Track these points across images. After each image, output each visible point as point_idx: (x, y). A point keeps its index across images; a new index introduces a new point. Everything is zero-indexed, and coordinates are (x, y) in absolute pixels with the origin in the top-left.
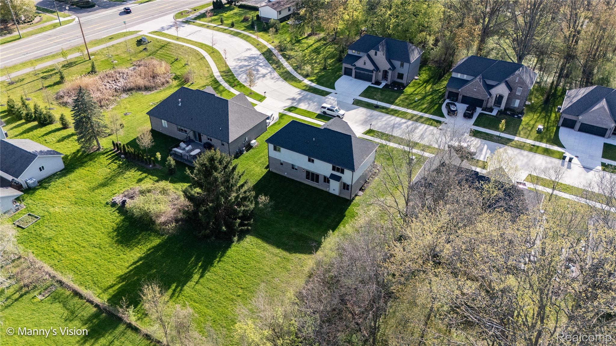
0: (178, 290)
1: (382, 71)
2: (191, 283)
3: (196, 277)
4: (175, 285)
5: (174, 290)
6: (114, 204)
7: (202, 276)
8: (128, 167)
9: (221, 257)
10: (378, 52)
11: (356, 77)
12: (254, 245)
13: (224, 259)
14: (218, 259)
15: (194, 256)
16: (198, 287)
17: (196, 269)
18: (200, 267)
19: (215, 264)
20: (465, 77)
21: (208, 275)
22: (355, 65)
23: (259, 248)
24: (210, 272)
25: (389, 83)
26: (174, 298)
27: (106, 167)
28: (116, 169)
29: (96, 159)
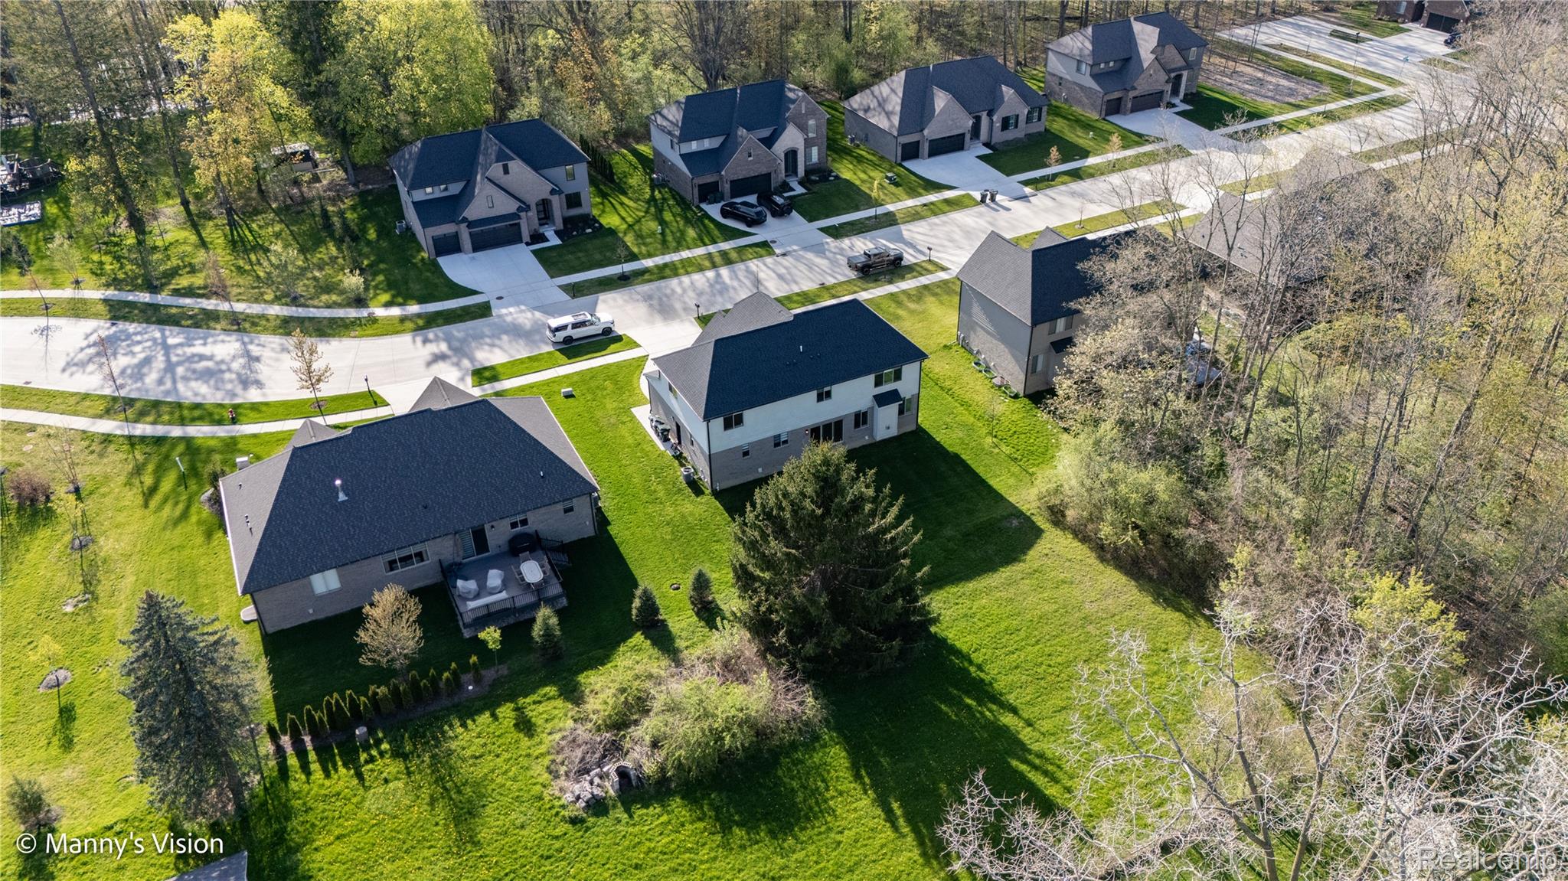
0: (1037, 761)
1: (533, 207)
2: (1026, 735)
3: (1007, 719)
4: (1014, 763)
5: (1036, 768)
6: (598, 806)
7: (1014, 711)
8: (424, 736)
9: (971, 662)
11: (476, 248)
12: (960, 601)
13: (977, 658)
14: (972, 669)
15: (937, 703)
16: (1046, 725)
17: (981, 713)
18: (980, 703)
19: (987, 678)
20: (707, 144)
21: (1011, 698)
22: (465, 220)
23: (974, 596)
24: (1008, 693)
26: (1059, 774)
27: (367, 789)
28: (407, 768)
29: (296, 803)
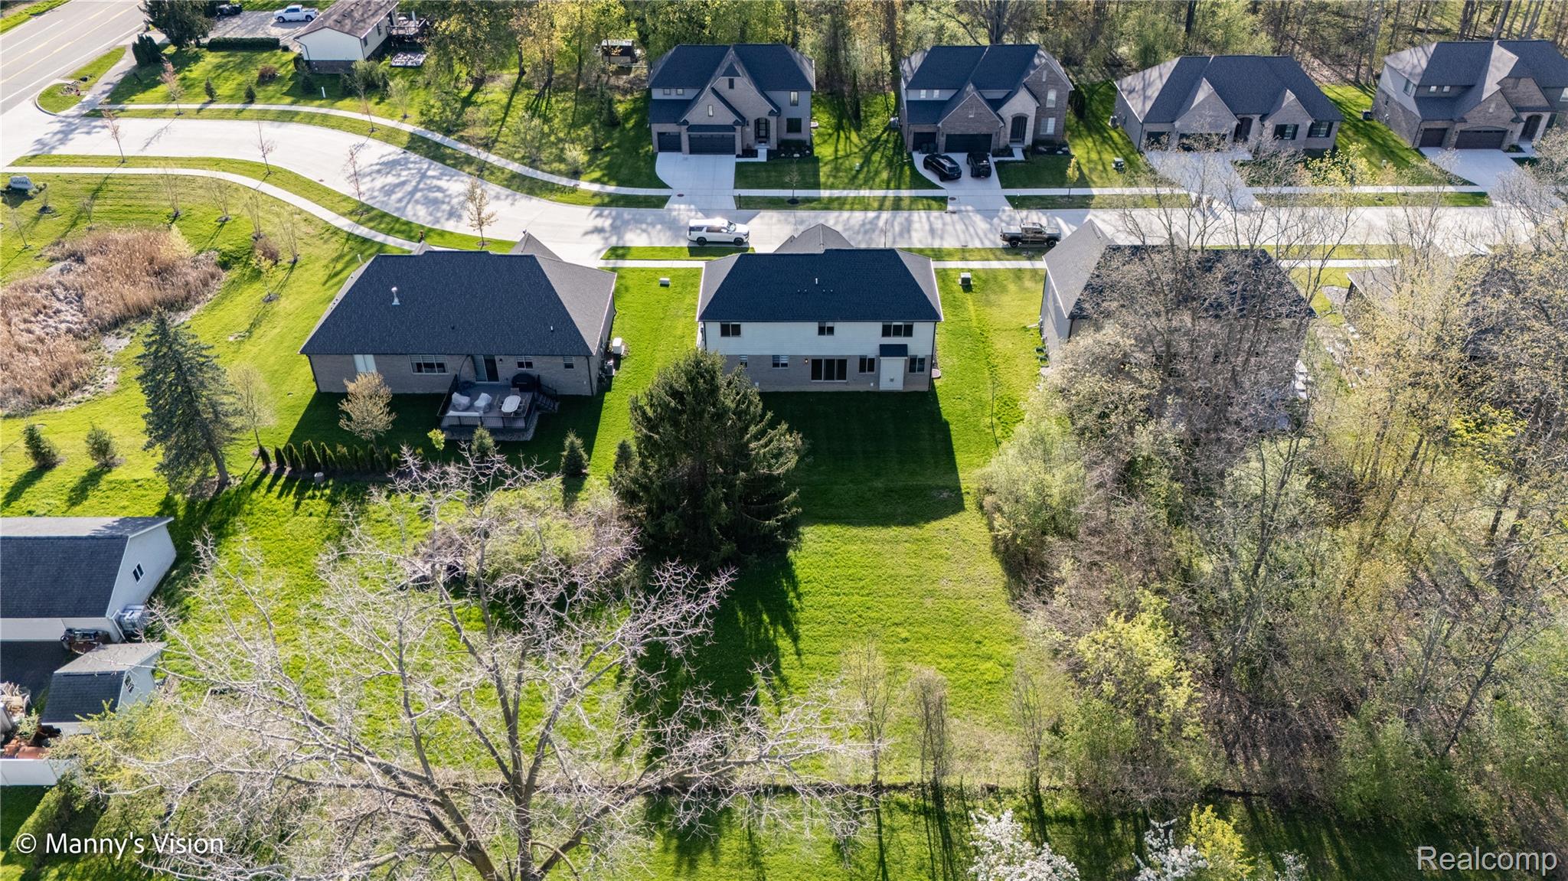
1: (752, 123)
2: (788, 660)
3: (784, 644)
6: (423, 583)
7: (795, 639)
8: (355, 495)
9: (795, 588)
10: (736, 80)
11: (693, 151)
12: (835, 540)
13: (802, 588)
14: (792, 594)
15: (738, 609)
16: (810, 660)
17: (767, 630)
18: (773, 622)
19: (798, 606)
20: (936, 95)
21: (802, 630)
22: (686, 123)
23: (851, 540)
24: (805, 624)
25: (775, 147)
27: (295, 515)
28: (330, 511)
29: (247, 507)
